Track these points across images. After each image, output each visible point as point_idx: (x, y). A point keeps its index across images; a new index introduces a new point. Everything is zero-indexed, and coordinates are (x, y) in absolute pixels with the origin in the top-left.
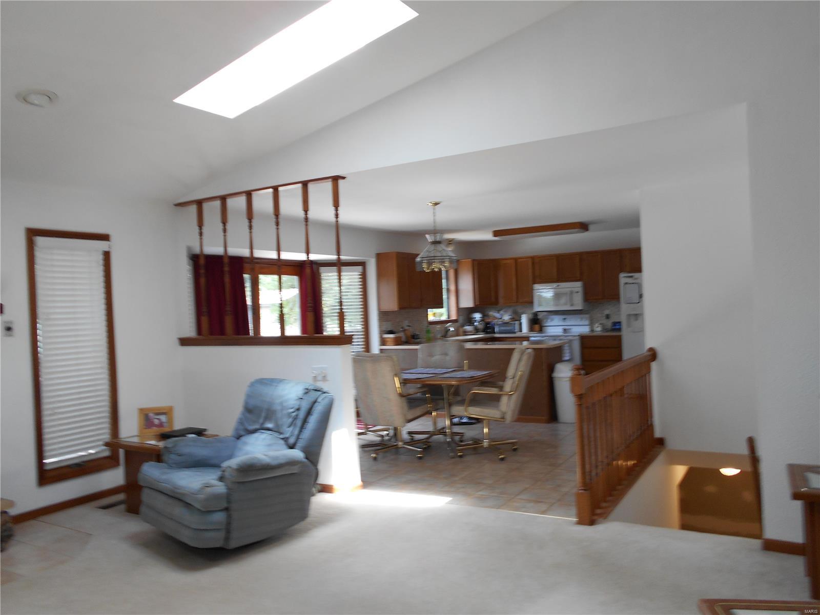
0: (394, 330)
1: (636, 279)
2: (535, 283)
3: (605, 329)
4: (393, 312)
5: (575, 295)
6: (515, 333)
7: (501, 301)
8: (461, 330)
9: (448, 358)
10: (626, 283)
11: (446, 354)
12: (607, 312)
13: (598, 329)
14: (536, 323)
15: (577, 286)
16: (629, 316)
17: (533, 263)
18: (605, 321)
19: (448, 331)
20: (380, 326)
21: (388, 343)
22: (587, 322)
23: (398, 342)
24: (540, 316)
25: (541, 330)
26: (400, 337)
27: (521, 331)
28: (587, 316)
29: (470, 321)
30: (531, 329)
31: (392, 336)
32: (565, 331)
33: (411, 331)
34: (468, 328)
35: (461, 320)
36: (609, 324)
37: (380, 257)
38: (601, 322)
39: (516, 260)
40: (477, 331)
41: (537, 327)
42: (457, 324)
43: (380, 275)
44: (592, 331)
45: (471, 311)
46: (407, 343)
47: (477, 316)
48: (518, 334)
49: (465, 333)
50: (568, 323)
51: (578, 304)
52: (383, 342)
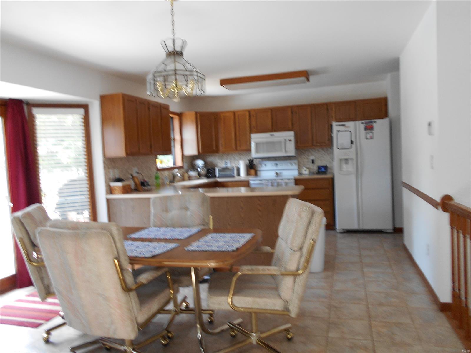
0: (122, 177)
1: (348, 127)
2: (251, 132)
3: (310, 173)
4: (121, 159)
5: (288, 143)
6: (233, 177)
7: (221, 148)
8: (186, 176)
9: (189, 213)
10: (338, 131)
11: (186, 209)
12: (312, 158)
13: (305, 172)
14: (251, 167)
15: (290, 135)
16: (341, 160)
17: (250, 116)
18: (311, 166)
19: (174, 176)
20: (106, 174)
21: (116, 192)
22: (296, 167)
23: (126, 190)
24: (255, 162)
25: (256, 174)
26: (129, 186)
27: (239, 174)
28: (296, 161)
29: (193, 167)
30: (248, 173)
31: (119, 184)
32: (277, 174)
33: (140, 178)
34: (193, 174)
35: (186, 167)
36: (315, 168)
37: (104, 99)
38: (308, 166)
39: (234, 113)
40: (200, 175)
41: (253, 171)
42: (183, 170)
43: (105, 120)
44: (300, 174)
45: (193, 158)
46: (136, 190)
47: (200, 163)
48: (237, 178)
49: (190, 178)
50: (279, 167)
51: (291, 150)
52: (110, 190)
